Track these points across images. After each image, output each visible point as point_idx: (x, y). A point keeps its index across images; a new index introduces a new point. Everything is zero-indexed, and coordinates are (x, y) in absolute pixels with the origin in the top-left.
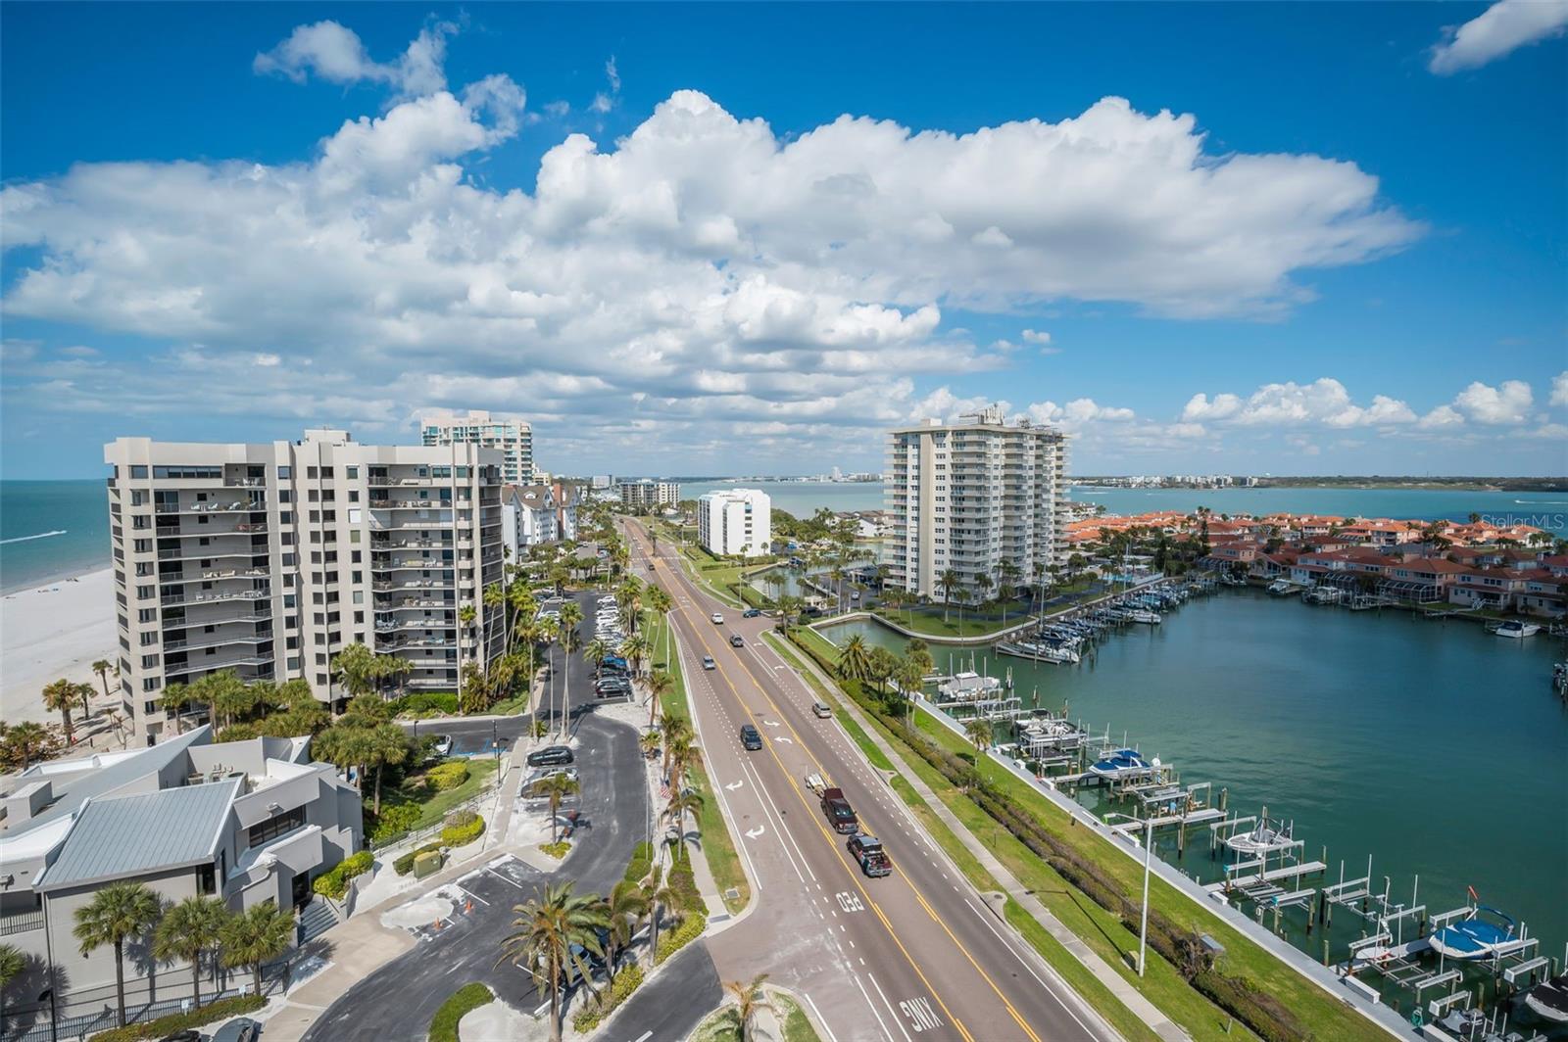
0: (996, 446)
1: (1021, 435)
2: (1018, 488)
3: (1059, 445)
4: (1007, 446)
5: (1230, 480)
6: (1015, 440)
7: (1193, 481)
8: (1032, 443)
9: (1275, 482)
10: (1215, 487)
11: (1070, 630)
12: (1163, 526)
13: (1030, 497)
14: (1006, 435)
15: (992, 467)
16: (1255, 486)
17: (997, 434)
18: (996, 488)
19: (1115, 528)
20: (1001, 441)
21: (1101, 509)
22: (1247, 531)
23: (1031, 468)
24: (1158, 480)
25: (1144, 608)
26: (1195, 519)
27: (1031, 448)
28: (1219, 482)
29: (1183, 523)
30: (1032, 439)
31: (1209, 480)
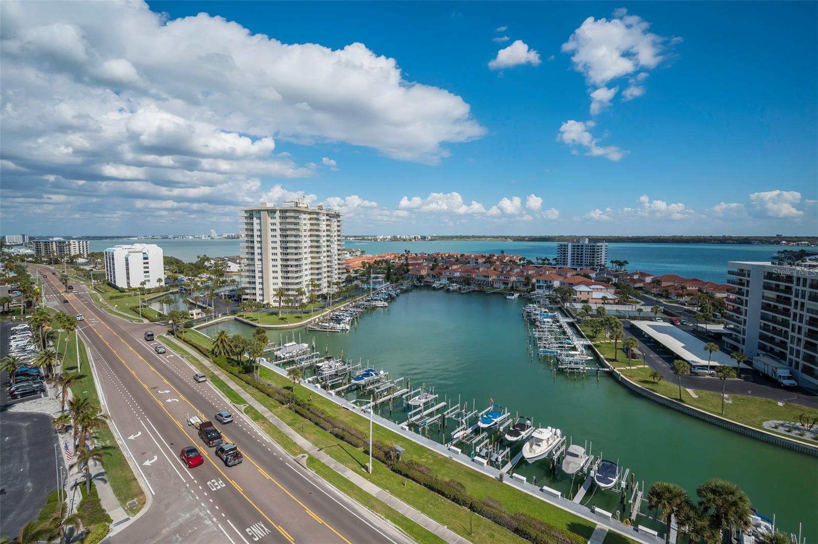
0: (305, 219)
1: (318, 214)
2: (318, 241)
3: (338, 219)
4: (310, 219)
5: (420, 237)
6: (315, 216)
7: (404, 238)
8: (325, 218)
9: (436, 238)
10: (414, 241)
11: (345, 314)
12: (390, 260)
13: (324, 246)
14: (310, 213)
15: (303, 230)
16: (430, 240)
17: (305, 213)
18: (305, 242)
19: (368, 261)
20: (308, 216)
21: (363, 252)
22: (425, 261)
23: (324, 231)
24: (389, 237)
25: (380, 300)
26: (404, 256)
27: (324, 220)
28: (415, 238)
29: (399, 257)
30: (324, 215)
31: (411, 237)
